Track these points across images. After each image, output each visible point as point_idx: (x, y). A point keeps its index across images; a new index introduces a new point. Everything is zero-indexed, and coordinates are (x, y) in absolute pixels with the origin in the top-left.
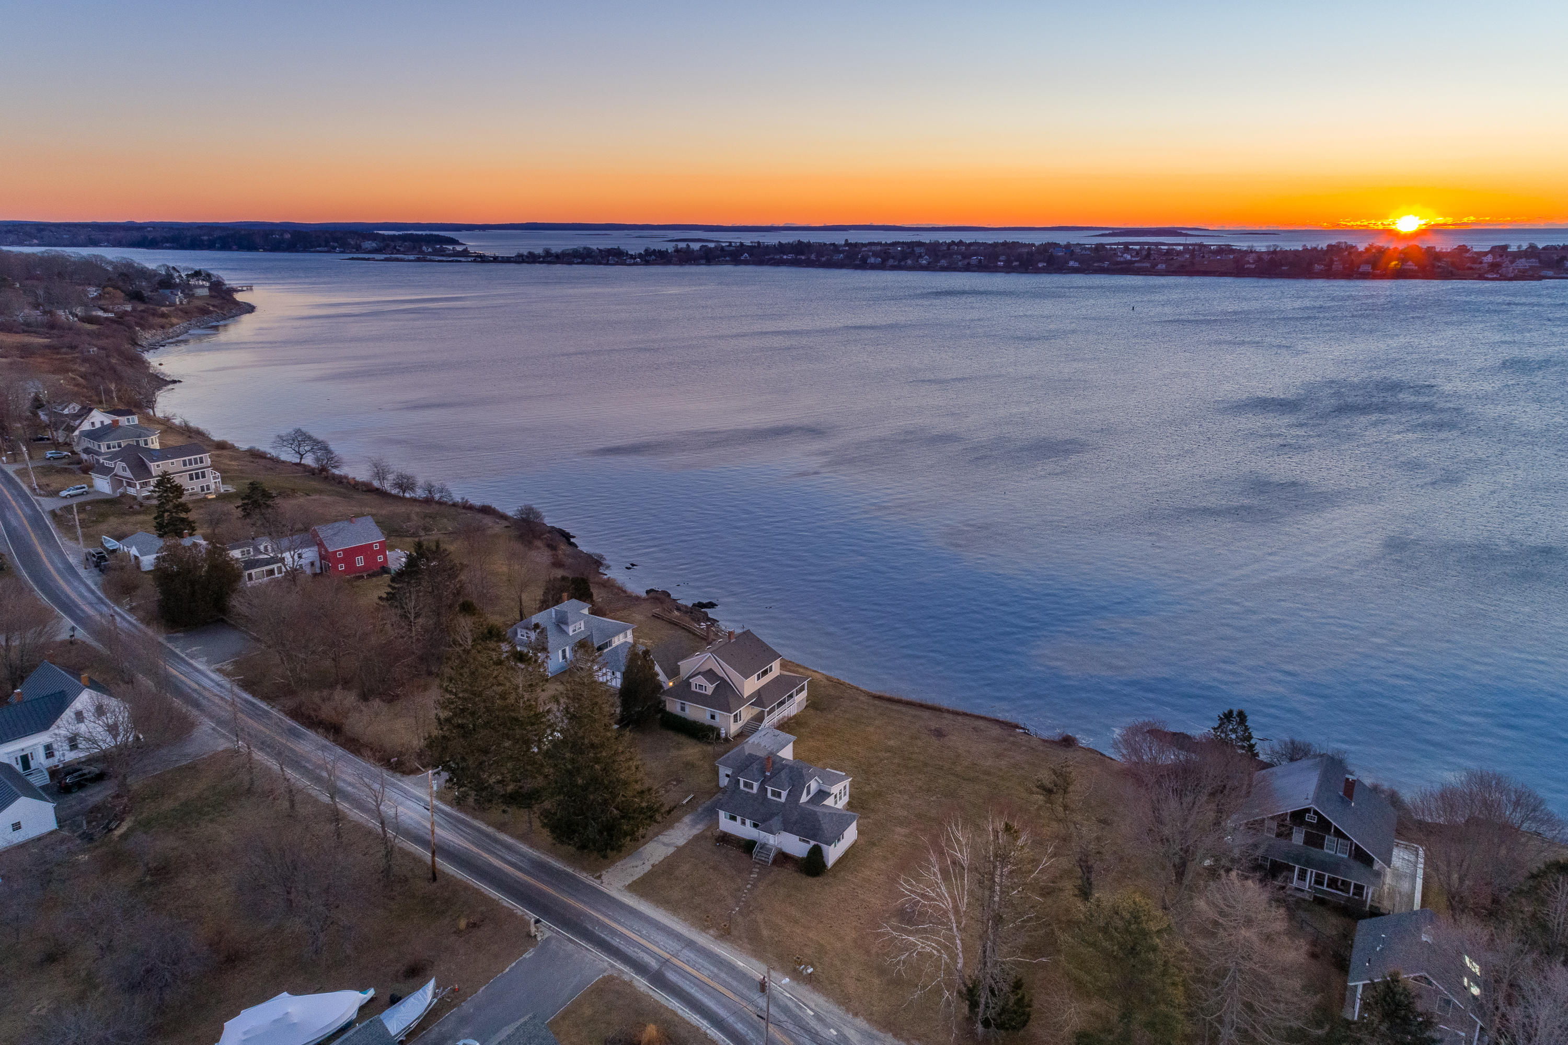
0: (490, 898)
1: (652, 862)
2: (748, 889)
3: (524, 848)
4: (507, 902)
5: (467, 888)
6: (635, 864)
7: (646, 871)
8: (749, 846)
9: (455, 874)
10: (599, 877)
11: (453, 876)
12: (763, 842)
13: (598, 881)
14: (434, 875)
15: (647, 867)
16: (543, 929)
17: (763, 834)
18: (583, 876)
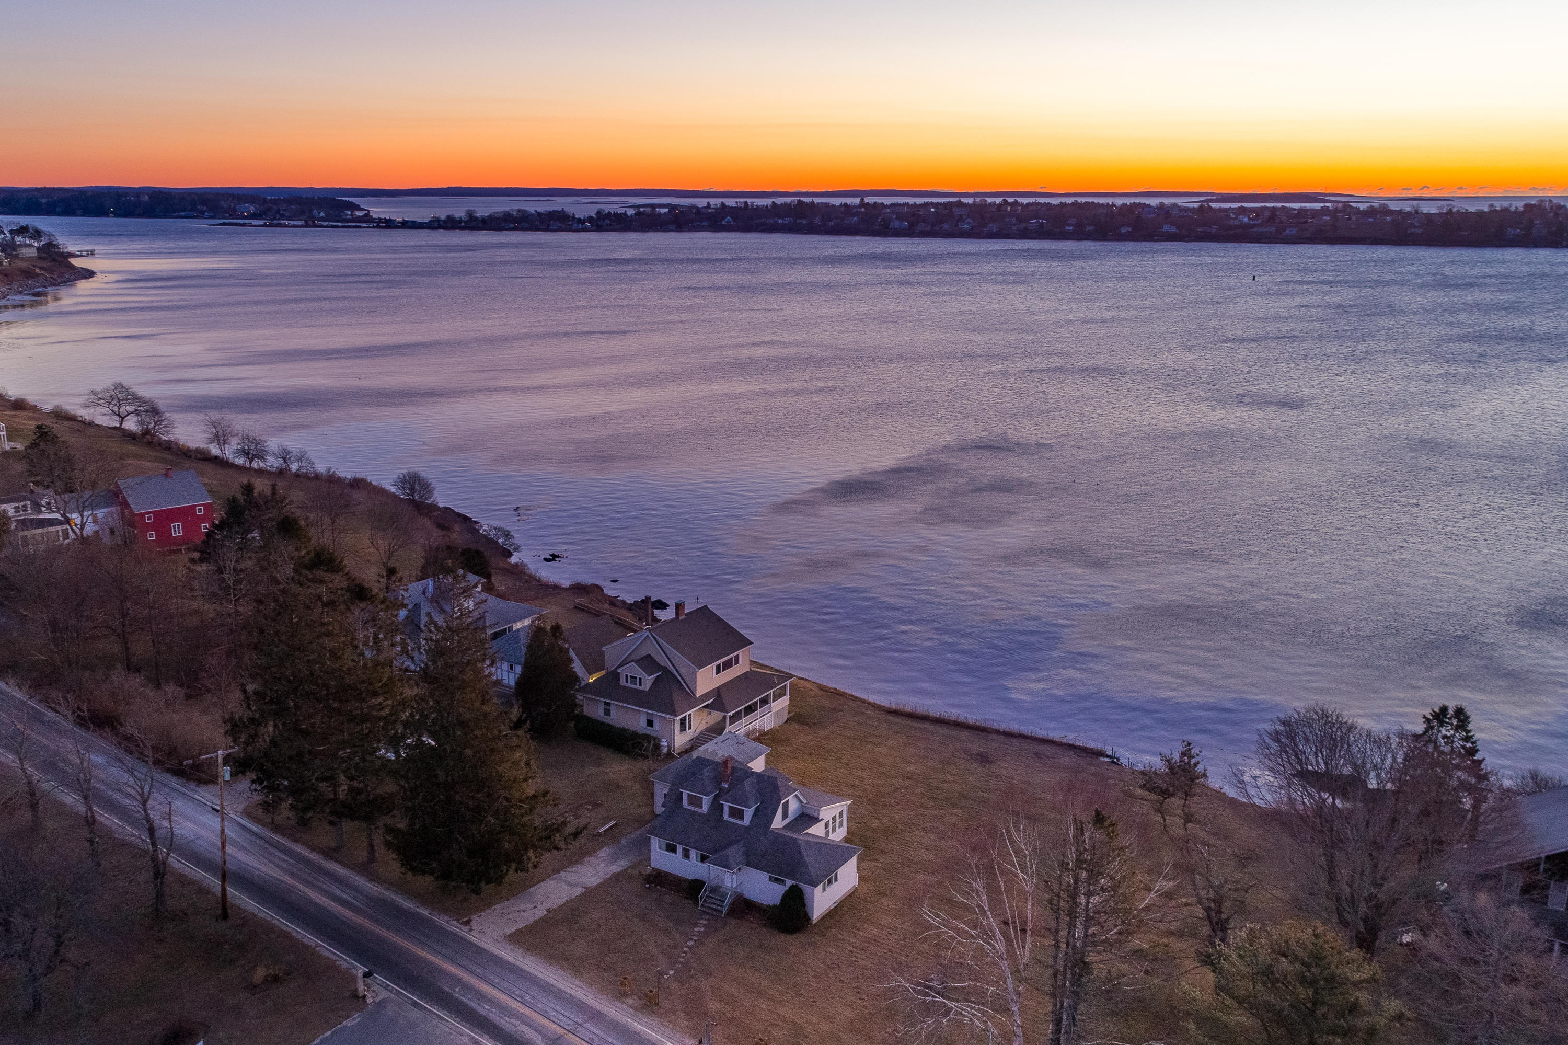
0: (304, 945)
1: (547, 905)
2: (690, 947)
3: (359, 881)
4: (327, 950)
5: (270, 929)
6: (522, 907)
7: (538, 917)
8: (693, 888)
9: (256, 911)
10: (468, 923)
11: (253, 914)
12: (715, 882)
13: (464, 928)
14: (224, 910)
15: (540, 913)
16: (376, 988)
17: (715, 869)
18: (443, 921)
